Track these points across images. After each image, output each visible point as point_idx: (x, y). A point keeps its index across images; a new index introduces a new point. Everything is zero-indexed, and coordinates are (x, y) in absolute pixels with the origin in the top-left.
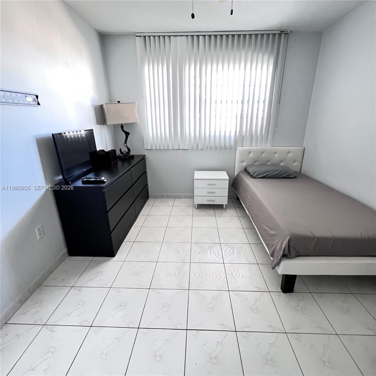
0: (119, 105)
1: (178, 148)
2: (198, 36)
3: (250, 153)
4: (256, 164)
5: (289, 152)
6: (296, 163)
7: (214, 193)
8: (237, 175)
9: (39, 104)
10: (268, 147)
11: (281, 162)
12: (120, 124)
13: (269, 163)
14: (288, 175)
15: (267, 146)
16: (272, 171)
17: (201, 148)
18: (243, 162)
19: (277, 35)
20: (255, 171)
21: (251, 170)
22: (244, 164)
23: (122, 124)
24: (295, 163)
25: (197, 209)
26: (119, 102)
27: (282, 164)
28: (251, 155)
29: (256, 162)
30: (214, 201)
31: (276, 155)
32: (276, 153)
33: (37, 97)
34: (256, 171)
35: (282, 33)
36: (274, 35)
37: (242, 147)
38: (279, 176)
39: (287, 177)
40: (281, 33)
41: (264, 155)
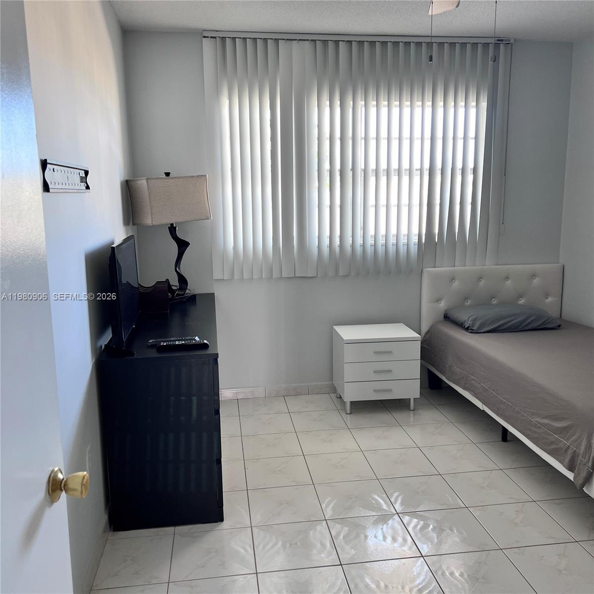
0: (168, 181)
1: (294, 276)
2: (337, 43)
3: (453, 279)
4: (467, 303)
5: (534, 276)
6: (550, 299)
7: (390, 371)
8: (429, 330)
9: (88, 187)
10: (489, 265)
11: (521, 296)
12: (168, 224)
13: (494, 302)
14: (544, 322)
15: (487, 264)
16: (509, 316)
17: (345, 274)
18: (438, 300)
19: (491, 47)
20: (474, 317)
21: (464, 316)
22: (443, 305)
23: (172, 225)
24: (548, 298)
25: (351, 414)
26: (168, 174)
27: (522, 301)
28: (456, 284)
29: (466, 299)
30: (390, 390)
31: (509, 282)
32: (507, 278)
33: (87, 173)
34: (477, 318)
35: (500, 43)
36: (486, 45)
37: (435, 267)
38: (527, 325)
39: (541, 327)
40: (498, 42)
41: (482, 283)
